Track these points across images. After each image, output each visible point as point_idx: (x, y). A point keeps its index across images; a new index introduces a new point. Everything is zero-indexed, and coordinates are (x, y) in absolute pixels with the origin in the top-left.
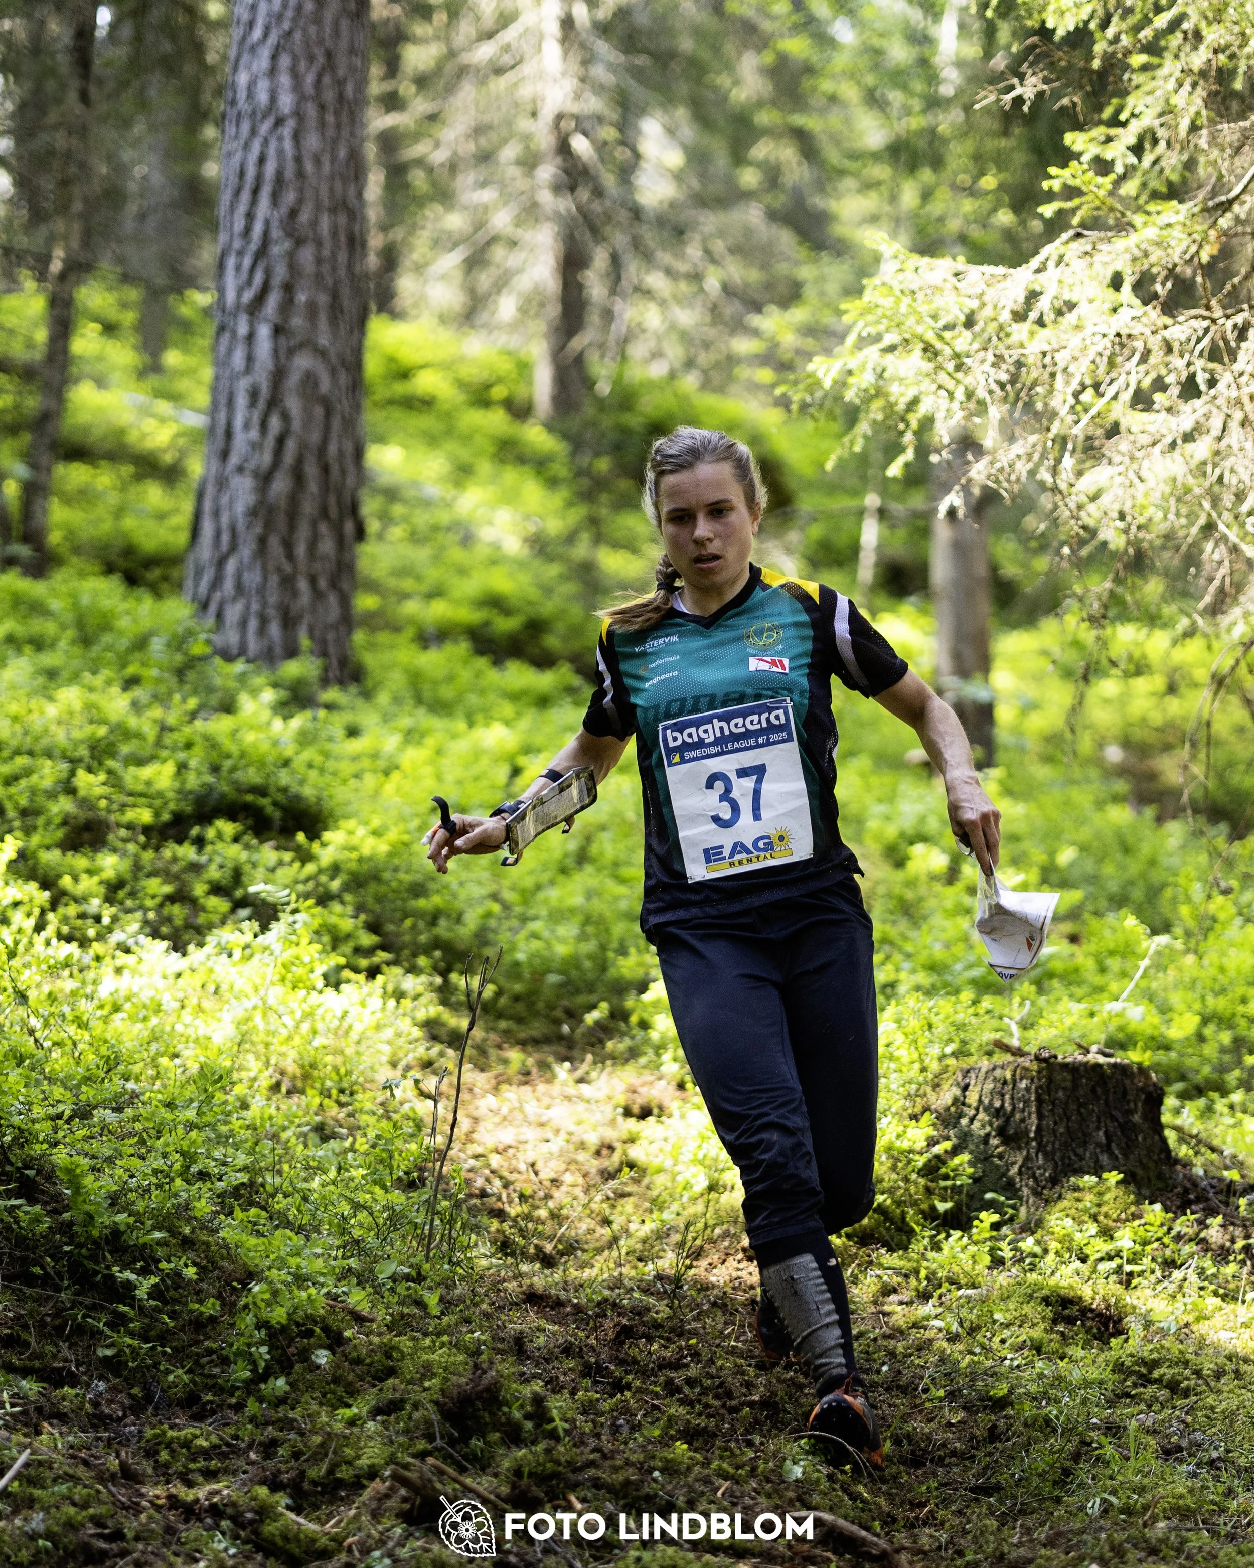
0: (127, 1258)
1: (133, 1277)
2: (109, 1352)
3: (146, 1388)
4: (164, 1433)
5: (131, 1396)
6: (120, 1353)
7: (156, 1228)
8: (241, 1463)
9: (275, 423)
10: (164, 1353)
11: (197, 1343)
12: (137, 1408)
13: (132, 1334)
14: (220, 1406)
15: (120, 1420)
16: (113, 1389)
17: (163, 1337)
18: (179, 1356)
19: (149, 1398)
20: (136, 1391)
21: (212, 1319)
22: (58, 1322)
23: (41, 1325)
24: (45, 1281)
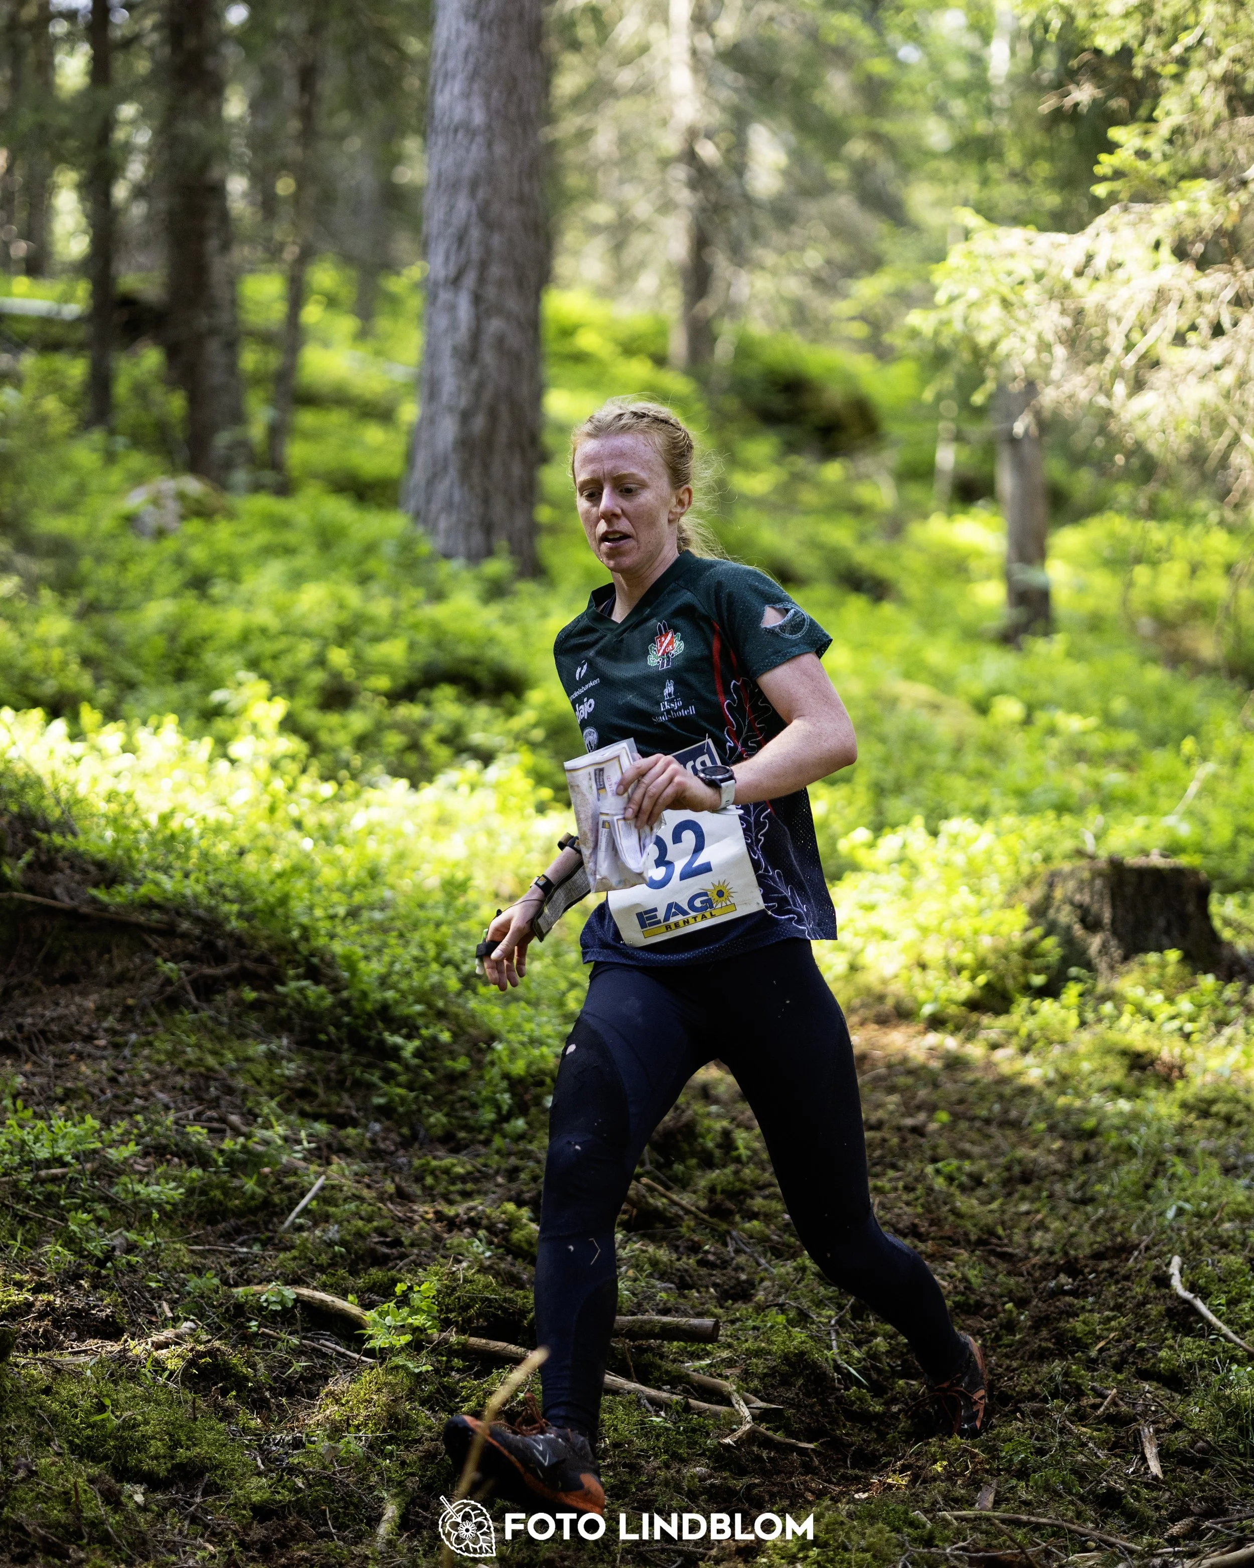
0: (394, 1026)
1: (400, 1041)
2: (381, 1101)
3: (412, 1128)
4: (428, 1163)
5: (401, 1135)
6: (391, 1101)
7: (418, 1002)
8: (489, 1186)
10: (426, 1101)
11: (451, 1092)
12: (406, 1144)
13: (399, 1085)
14: (473, 1142)
15: (392, 1153)
16: (387, 1130)
17: (425, 1088)
18: (438, 1103)
19: (414, 1137)
20: (405, 1131)
21: (464, 1074)
22: (340, 1077)
23: (327, 1080)
24: (330, 1045)
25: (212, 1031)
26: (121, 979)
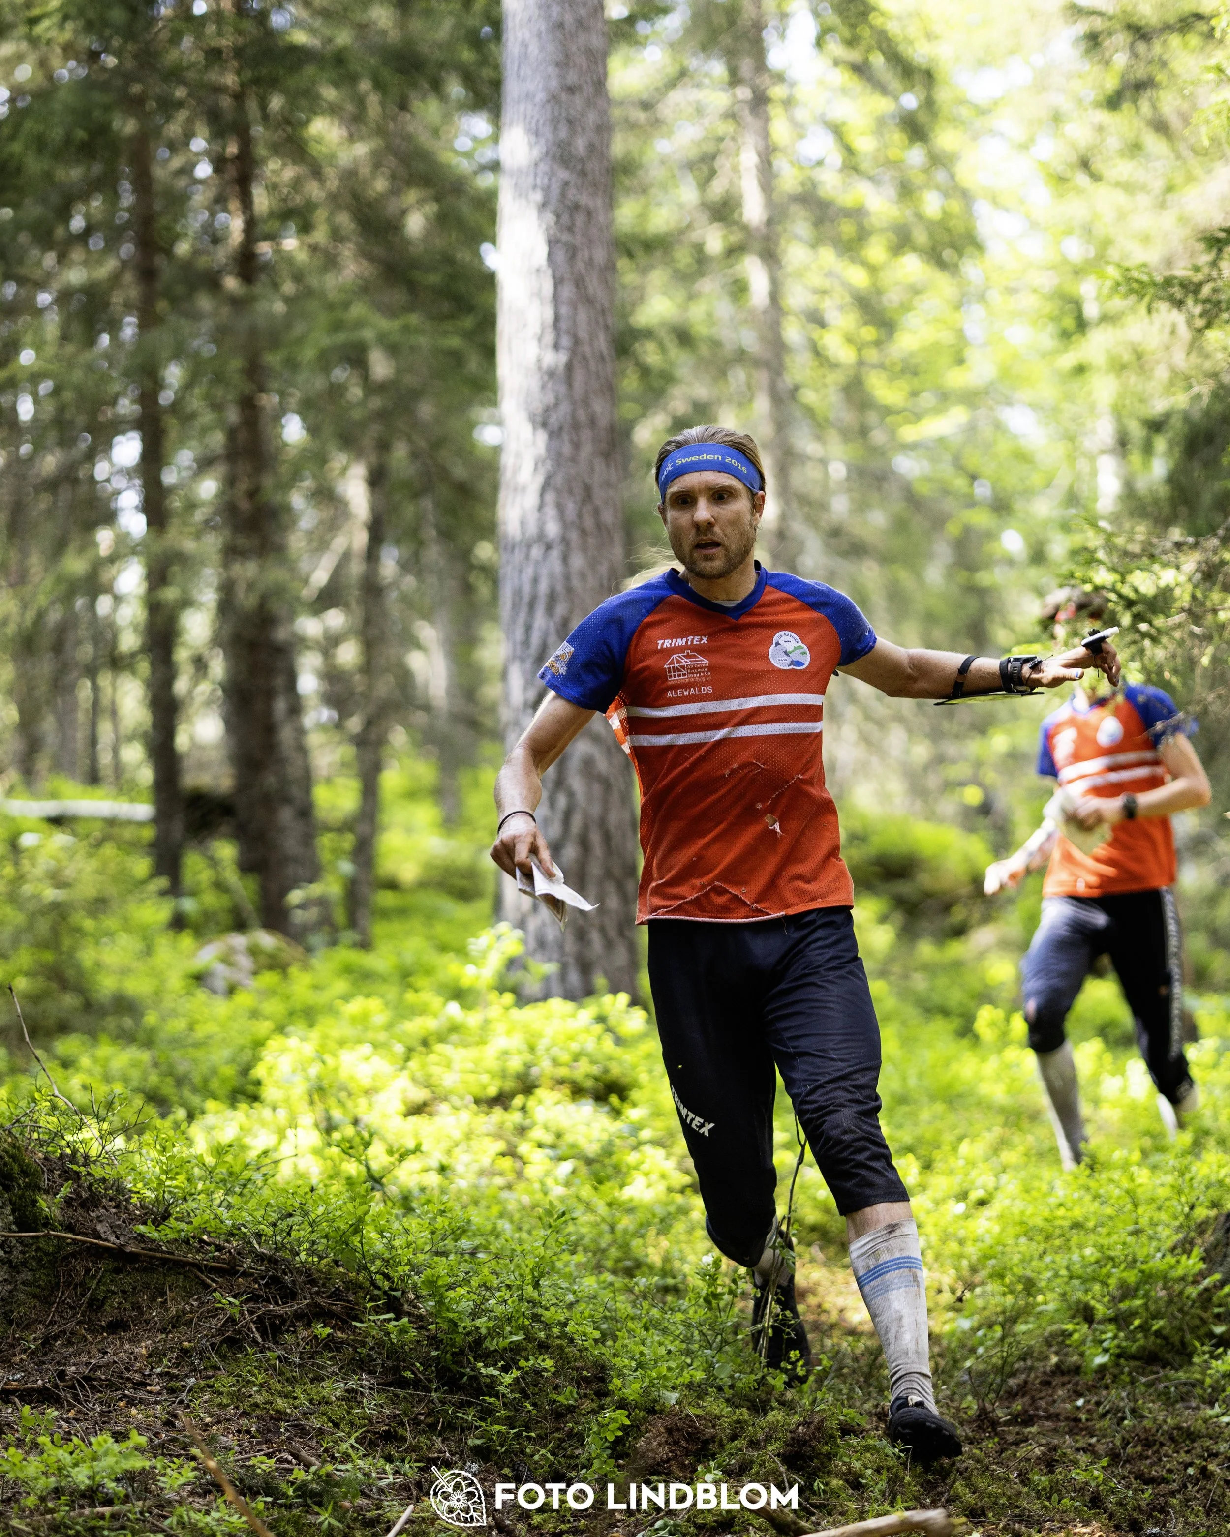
0: (490, 1358)
1: (496, 1373)
2: (478, 1441)
3: (515, 1467)
6: (490, 1440)
7: (513, 1330)
9: (562, 801)
10: (529, 1438)
11: (558, 1430)
13: (498, 1422)
16: (486, 1470)
17: (528, 1424)
18: (543, 1440)
19: (517, 1477)
20: (507, 1468)
21: (571, 1409)
22: (430, 1420)
23: (415, 1422)
24: (416, 1384)
25: (281, 1373)
26: (176, 1322)
